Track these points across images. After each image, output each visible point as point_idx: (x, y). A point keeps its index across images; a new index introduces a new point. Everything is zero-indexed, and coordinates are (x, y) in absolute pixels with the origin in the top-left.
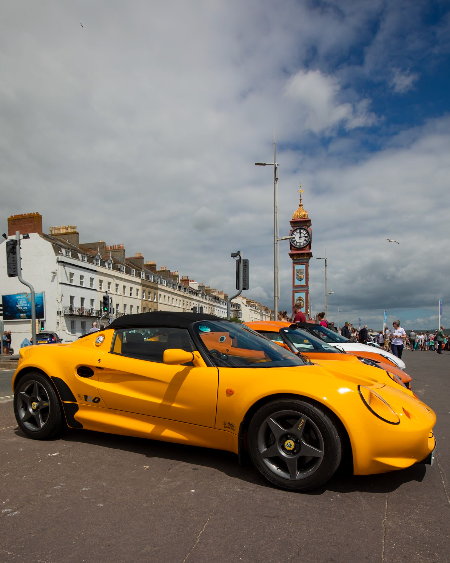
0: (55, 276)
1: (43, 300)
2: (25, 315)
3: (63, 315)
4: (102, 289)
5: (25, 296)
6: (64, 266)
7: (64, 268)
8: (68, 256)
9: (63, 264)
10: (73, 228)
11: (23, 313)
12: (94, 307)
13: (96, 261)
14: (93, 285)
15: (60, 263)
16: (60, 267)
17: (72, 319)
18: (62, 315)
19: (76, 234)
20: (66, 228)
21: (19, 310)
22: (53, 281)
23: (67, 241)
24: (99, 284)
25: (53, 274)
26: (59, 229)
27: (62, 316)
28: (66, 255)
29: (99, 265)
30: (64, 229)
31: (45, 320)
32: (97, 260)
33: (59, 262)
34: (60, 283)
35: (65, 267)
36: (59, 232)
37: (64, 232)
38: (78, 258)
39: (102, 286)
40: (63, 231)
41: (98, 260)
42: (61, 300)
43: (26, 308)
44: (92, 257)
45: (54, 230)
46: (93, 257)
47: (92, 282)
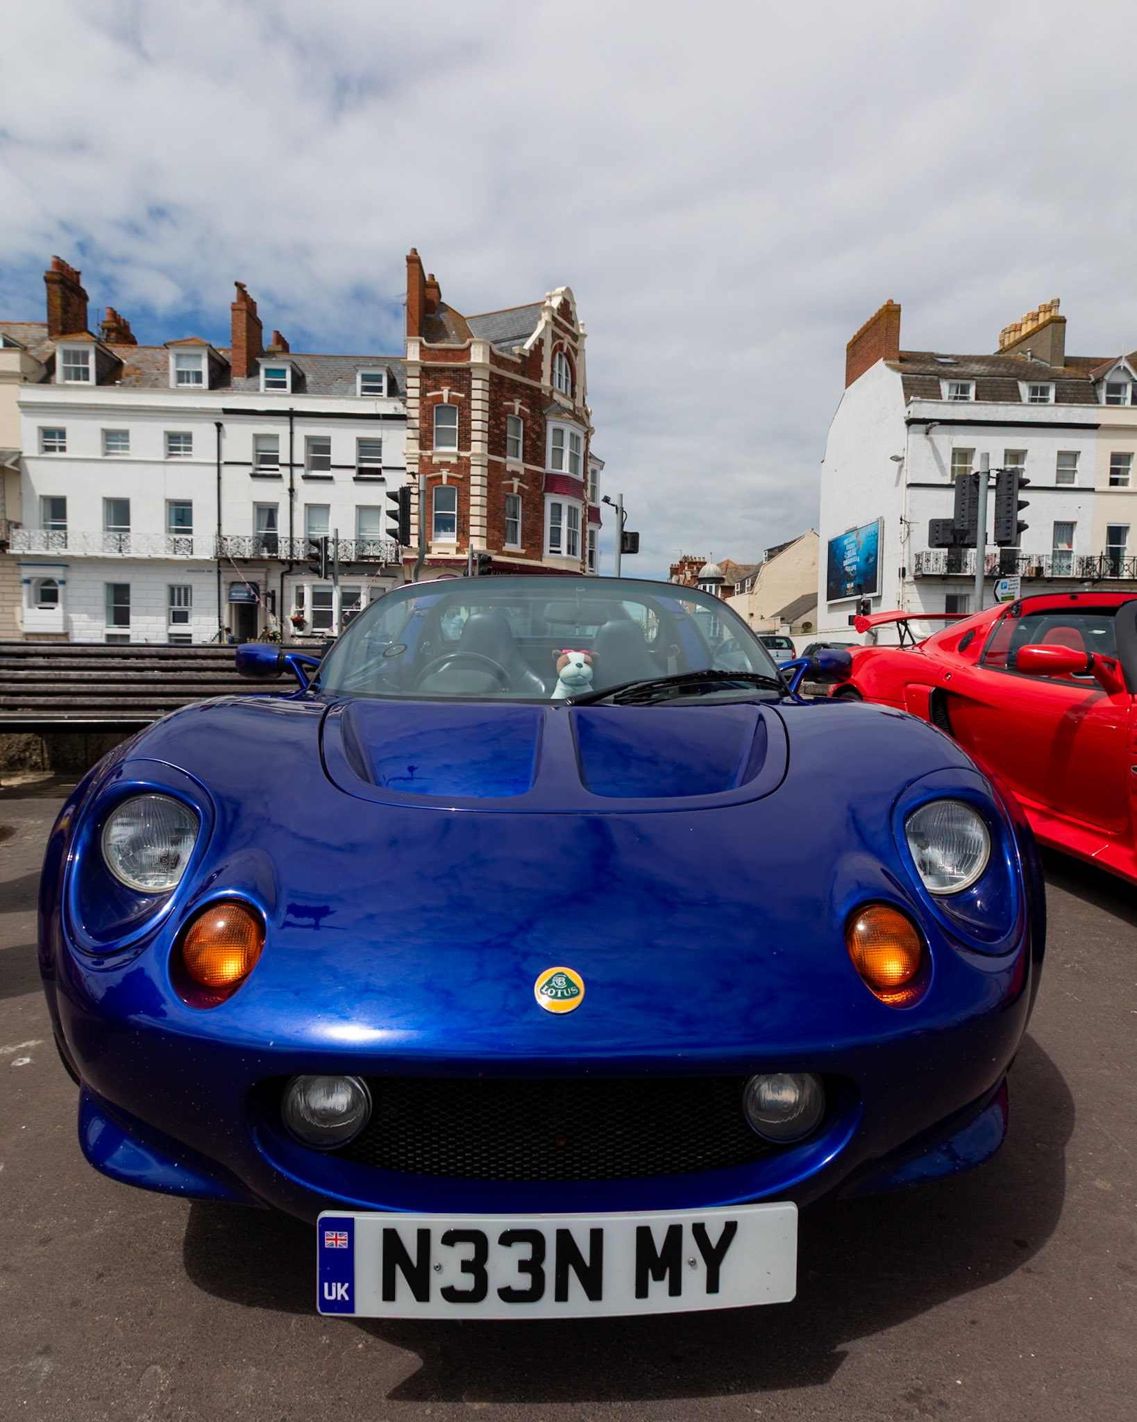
0: (901, 466)
1: (877, 541)
2: (852, 585)
3: (912, 579)
4: (1130, 482)
5: (853, 537)
6: (927, 434)
7: (931, 440)
8: (961, 398)
9: (923, 427)
10: (1047, 309)
11: (850, 581)
12: (1074, 548)
13: (1108, 392)
14: (1076, 475)
15: (913, 426)
16: (917, 437)
17: (952, 591)
18: (909, 578)
19: (1051, 325)
20: (1035, 317)
21: (846, 573)
22: (897, 484)
23: (1029, 354)
24: (1108, 466)
25: (898, 464)
26: (1017, 328)
27: (907, 583)
28: (956, 398)
29: (1128, 402)
30: (1029, 322)
31: (879, 597)
32: (1115, 388)
33: (910, 422)
34: (911, 485)
35: (932, 436)
36: (1018, 335)
37: (1029, 330)
38: (1015, 397)
39: (1130, 473)
40: (1027, 328)
41: (1126, 385)
42: (908, 534)
43: (854, 567)
44: (1093, 384)
45: (1007, 335)
46: (1098, 381)
47: (1075, 466)
